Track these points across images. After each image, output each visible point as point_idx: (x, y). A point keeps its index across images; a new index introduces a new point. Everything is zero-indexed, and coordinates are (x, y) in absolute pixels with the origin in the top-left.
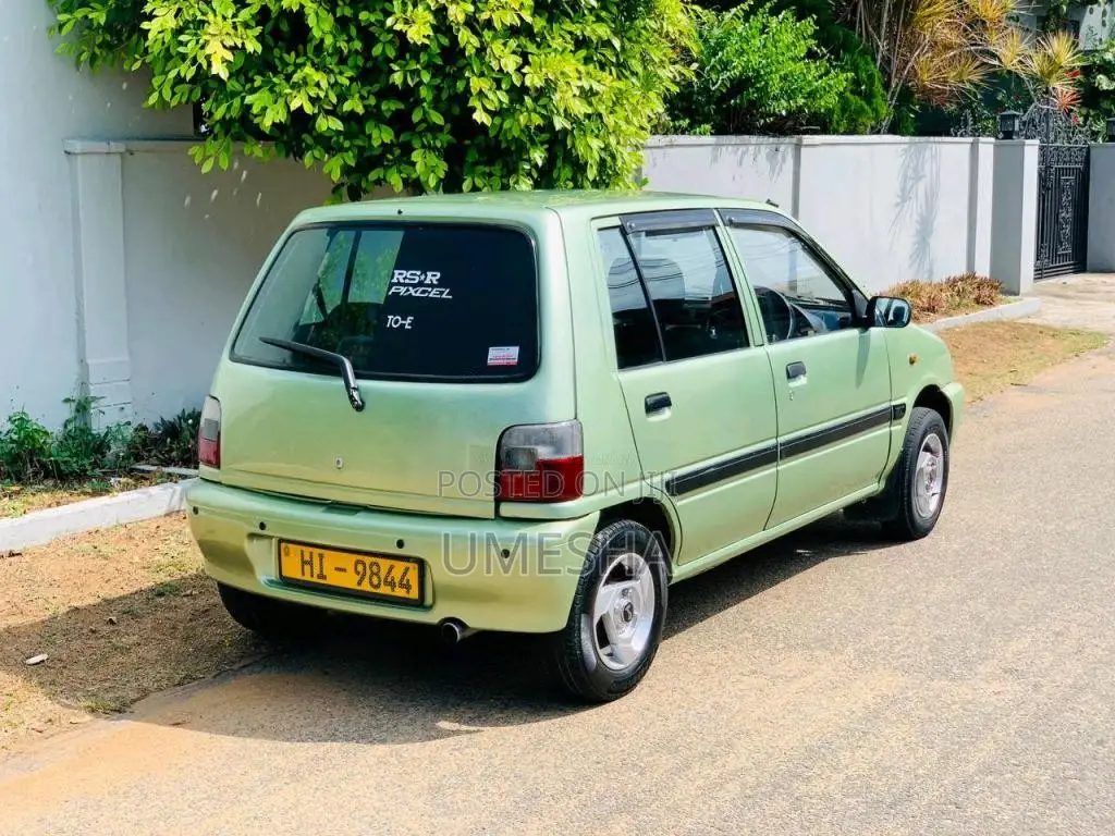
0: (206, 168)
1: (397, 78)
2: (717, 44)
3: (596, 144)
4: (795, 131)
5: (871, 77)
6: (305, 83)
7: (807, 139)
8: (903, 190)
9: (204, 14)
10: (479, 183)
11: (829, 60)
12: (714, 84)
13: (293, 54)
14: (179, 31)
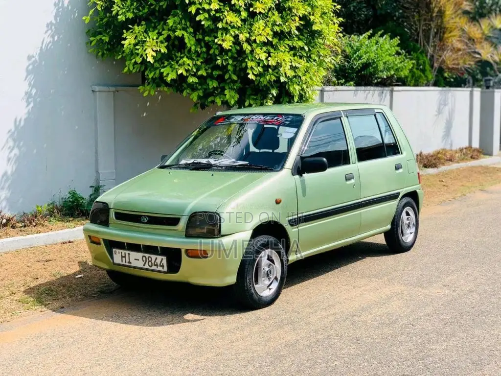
0: (145, 94)
1: (219, 62)
2: (357, 49)
3: (297, 88)
4: (391, 85)
5: (424, 63)
6: (184, 64)
7: (396, 88)
8: (439, 109)
9: (145, 38)
10: (252, 102)
11: (405, 56)
12: (355, 65)
13: (180, 53)
14: (136, 45)
